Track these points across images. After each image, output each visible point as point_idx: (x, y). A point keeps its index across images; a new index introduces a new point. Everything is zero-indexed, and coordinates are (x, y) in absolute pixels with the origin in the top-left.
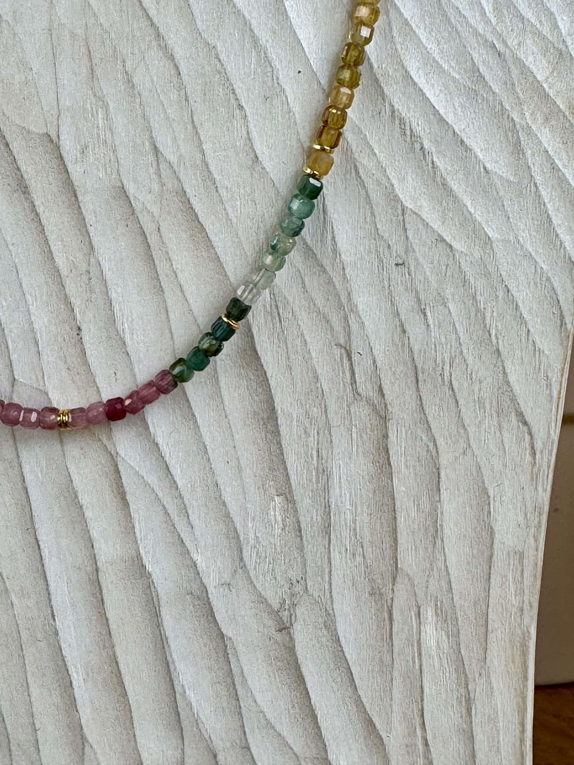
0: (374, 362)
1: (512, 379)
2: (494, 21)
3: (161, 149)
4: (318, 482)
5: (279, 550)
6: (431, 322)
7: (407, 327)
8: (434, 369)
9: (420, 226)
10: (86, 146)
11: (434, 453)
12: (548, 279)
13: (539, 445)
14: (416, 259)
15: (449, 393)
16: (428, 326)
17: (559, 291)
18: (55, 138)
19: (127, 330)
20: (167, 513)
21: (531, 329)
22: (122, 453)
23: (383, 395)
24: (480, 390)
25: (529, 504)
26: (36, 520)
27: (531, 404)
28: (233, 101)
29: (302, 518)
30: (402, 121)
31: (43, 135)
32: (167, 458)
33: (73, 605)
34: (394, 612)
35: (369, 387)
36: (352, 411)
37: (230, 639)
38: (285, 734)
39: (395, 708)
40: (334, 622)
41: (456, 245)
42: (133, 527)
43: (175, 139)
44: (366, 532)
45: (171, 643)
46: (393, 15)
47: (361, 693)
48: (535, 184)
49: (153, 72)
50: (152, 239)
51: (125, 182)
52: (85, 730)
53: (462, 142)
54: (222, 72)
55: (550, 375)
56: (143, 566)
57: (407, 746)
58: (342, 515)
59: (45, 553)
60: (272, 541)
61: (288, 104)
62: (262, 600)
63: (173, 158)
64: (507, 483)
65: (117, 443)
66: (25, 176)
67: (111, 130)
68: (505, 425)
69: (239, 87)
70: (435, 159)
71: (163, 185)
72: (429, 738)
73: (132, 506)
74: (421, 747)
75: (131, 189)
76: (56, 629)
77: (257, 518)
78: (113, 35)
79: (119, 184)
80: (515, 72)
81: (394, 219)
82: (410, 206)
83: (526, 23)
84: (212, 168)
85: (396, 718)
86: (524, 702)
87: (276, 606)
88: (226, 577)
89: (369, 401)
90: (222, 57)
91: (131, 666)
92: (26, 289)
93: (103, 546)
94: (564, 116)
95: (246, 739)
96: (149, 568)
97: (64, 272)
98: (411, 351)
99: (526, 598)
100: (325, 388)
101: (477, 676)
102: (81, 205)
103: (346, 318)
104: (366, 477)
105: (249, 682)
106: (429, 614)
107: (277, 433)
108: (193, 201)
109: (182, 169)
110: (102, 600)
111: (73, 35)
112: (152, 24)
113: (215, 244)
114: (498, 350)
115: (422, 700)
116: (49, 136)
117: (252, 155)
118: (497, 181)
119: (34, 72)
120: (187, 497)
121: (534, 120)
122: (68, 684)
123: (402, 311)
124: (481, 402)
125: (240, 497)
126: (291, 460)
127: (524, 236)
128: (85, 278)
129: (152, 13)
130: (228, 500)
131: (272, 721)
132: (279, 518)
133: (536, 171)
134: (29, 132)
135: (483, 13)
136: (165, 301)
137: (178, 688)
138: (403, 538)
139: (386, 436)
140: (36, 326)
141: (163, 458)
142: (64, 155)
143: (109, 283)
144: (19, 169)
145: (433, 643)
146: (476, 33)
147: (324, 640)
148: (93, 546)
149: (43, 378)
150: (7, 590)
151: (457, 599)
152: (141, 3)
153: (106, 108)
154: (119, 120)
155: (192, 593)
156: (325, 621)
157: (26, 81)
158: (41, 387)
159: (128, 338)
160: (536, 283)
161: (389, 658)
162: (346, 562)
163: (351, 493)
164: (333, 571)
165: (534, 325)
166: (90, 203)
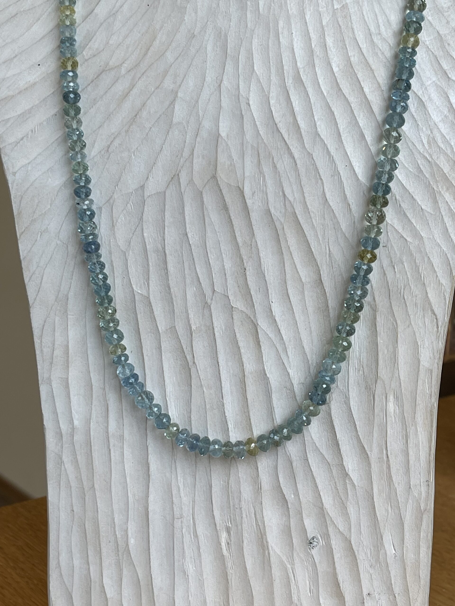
1: (429, 295)
2: (427, 148)
3: (287, 195)
6: (396, 270)
7: (386, 272)
8: (397, 291)
9: (394, 231)
10: (255, 192)
11: (396, 326)
12: (446, 254)
13: (440, 324)
15: (403, 301)
16: (395, 272)
17: (450, 259)
18: (242, 188)
19: (266, 270)
20: (277, 350)
21: (438, 275)
22: (260, 323)
23: (375, 301)
24: (416, 300)
25: (435, 348)
26: (218, 353)
27: (437, 306)
28: (318, 177)
31: (237, 187)
32: (279, 327)
33: (232, 393)
34: (376, 396)
38: (324, 453)
39: (375, 441)
40: (349, 401)
41: (409, 239)
42: (262, 357)
43: (293, 191)
44: (365, 361)
45: (275, 410)
47: (359, 433)
48: (442, 215)
49: (285, 163)
50: (280, 232)
51: (270, 208)
53: (412, 197)
54: (314, 164)
55: (445, 294)
56: (266, 375)
57: (379, 458)
58: (355, 353)
59: (221, 368)
61: (341, 179)
63: (291, 199)
64: (426, 340)
65: (258, 319)
66: (227, 204)
67: (266, 186)
68: (426, 315)
69: (321, 172)
70: (401, 204)
71: (286, 209)
72: (389, 454)
73: (262, 347)
74: (385, 458)
75: (272, 211)
76: (223, 403)
78: (269, 147)
79: (268, 208)
80: (435, 169)
82: (390, 223)
83: (441, 149)
84: (308, 204)
85: (375, 445)
86: (431, 437)
90: (315, 158)
92: (222, 251)
93: (248, 366)
95: (307, 456)
96: (268, 375)
97: (240, 245)
98: (388, 283)
99: (433, 390)
101: (411, 425)
102: (251, 217)
104: (366, 336)
106: (391, 398)
108: (299, 217)
109: (295, 204)
110: (246, 390)
111: (252, 146)
112: (286, 143)
113: (307, 235)
114: (424, 283)
115: (386, 436)
116: (239, 188)
117: (325, 199)
118: (426, 214)
119: (235, 160)
120: (287, 344)
121: (443, 189)
122: (227, 429)
124: (416, 304)
125: (311, 345)
127: (436, 236)
128: (249, 248)
129: (287, 139)
130: (305, 346)
131: (319, 447)
133: (442, 210)
134: (230, 185)
135: (423, 144)
136: (283, 257)
138: (381, 362)
139: (375, 318)
140: (226, 267)
141: (278, 326)
142: (245, 196)
143: (260, 251)
144: (225, 201)
145: (392, 411)
146: (420, 153)
147: (344, 409)
148: (243, 365)
149: (227, 290)
150: (201, 385)
151: (403, 390)
152: (282, 135)
153: (264, 177)
154: (269, 182)
155: (286, 388)
156: (345, 401)
157: (231, 164)
158: (226, 294)
159: (266, 275)
160: (440, 256)
161: (372, 417)
162: (356, 374)
163: (359, 343)
164: (350, 378)
165: (440, 273)
166: (255, 216)
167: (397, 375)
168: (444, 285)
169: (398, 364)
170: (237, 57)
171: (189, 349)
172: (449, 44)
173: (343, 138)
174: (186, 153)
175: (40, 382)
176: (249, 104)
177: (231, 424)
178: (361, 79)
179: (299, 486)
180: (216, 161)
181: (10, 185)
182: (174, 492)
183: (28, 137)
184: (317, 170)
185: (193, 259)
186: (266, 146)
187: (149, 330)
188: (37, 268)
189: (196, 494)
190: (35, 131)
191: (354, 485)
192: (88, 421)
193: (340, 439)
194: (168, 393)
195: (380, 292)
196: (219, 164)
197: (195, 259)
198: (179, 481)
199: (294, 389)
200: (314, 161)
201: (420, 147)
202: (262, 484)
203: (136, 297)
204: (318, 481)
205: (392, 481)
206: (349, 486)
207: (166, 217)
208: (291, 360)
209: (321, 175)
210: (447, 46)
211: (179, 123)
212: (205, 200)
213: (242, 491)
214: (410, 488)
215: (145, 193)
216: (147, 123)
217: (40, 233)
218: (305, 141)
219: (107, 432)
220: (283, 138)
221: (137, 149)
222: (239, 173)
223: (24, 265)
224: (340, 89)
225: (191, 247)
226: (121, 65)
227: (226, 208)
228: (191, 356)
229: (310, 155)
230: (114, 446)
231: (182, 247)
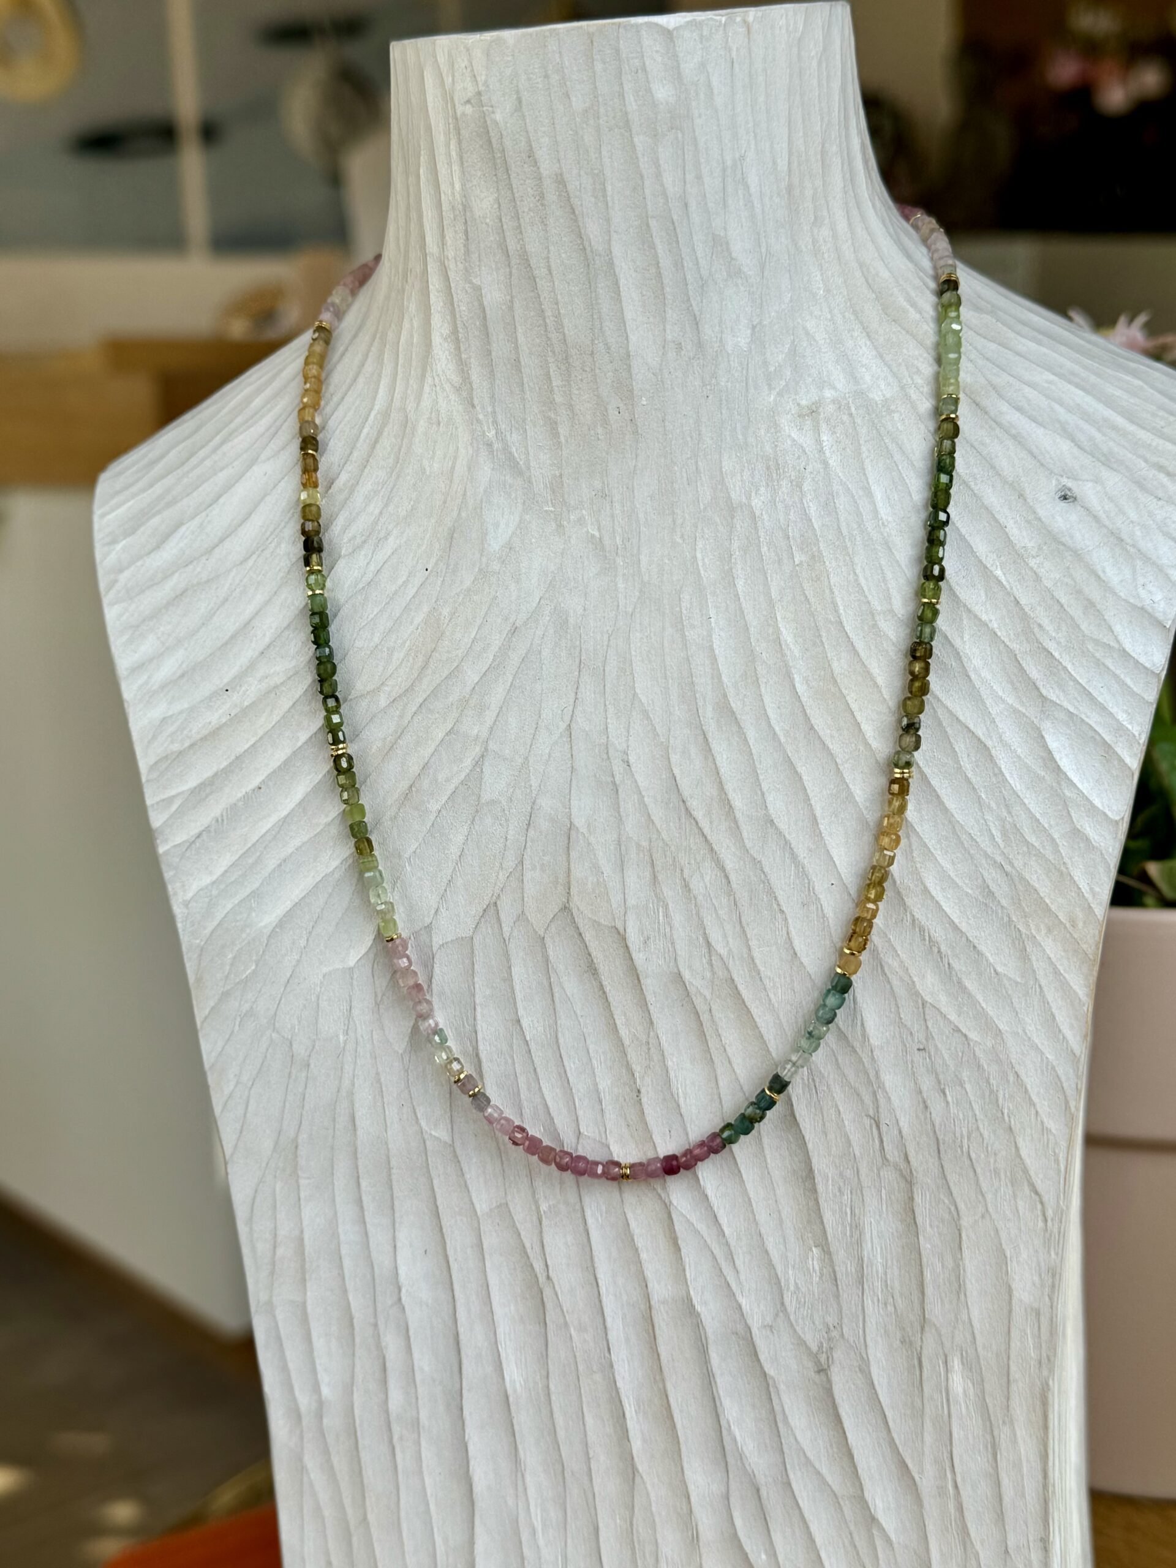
0: (900, 1132)
1: (1024, 1153)
2: (1002, 846)
3: (713, 944)
4: (851, 1236)
5: (816, 1296)
6: (949, 1099)
7: (929, 1103)
8: (954, 1142)
9: (939, 1018)
10: (648, 938)
11: (955, 1214)
12: (1053, 1068)
14: (936, 1046)
15: (967, 1162)
16: (948, 1103)
17: (1063, 1079)
18: (622, 931)
19: (681, 1094)
20: (714, 1258)
21: (1039, 1110)
22: (675, 1202)
23: (909, 1162)
24: (995, 1161)
25: (1043, 1264)
26: (596, 1260)
27: (1041, 1176)
28: (775, 906)
29: (837, 1268)
30: (922, 930)
31: (612, 927)
32: (715, 1208)
33: (627, 1340)
34: (923, 1359)
35: (896, 1153)
36: (882, 1174)
37: (773, 1378)
38: (824, 1471)
39: (927, 1451)
40: (868, 1366)
41: (973, 1035)
42: (684, 1269)
43: (725, 936)
44: (897, 1285)
45: (718, 1380)
46: (914, 839)
47: (894, 1435)
48: (1040, 986)
49: (707, 879)
50: (705, 1018)
51: (682, 970)
52: (636, 1459)
53: (975, 947)
54: (766, 882)
55: (1057, 1151)
56: (693, 1306)
57: (937, 1487)
58: (874, 1268)
59: (603, 1290)
60: (811, 1287)
61: (822, 910)
62: (801, 1343)
63: (723, 952)
64: (1022, 1247)
65: (670, 1193)
66: (595, 961)
67: (670, 925)
68: (1019, 1195)
69: (781, 895)
70: (951, 961)
71: (714, 973)
72: (959, 1480)
73: (683, 1251)
74: (951, 1489)
75: (687, 975)
76: (611, 1361)
77: (797, 1266)
78: (673, 848)
79: (676, 970)
80: (1021, 890)
81: (915, 1010)
82: (929, 1001)
83: (1030, 847)
84: (757, 961)
85: (927, 1461)
87: (814, 1348)
88: (769, 1320)
89: (896, 1167)
90: (766, 870)
91: (680, 1400)
92: (592, 1055)
93: (656, 1285)
94: (1065, 927)
95: (787, 1475)
96: (698, 1308)
97: (627, 1042)
98: (933, 1125)
100: (857, 1153)
101: (1001, 1422)
102: (643, 987)
103: (874, 1094)
105: (790, 1421)
106: (956, 1364)
107: (814, 1190)
108: (740, 988)
109: (731, 962)
110: (654, 1335)
111: (638, 845)
112: (706, 840)
113: (759, 1025)
114: (1010, 1128)
115: (951, 1444)
116: (617, 929)
117: (792, 952)
118: (1005, 980)
119: (605, 875)
120: (732, 1243)
121: (1039, 930)
122: (622, 1415)
123: (924, 1088)
124: (996, 1172)
125: (782, 1247)
126: (829, 1217)
127: (1031, 1028)
128: (645, 1049)
129: (707, 831)
130: (770, 1249)
131: (812, 1458)
132: (817, 1268)
133: (1040, 974)
134: (599, 924)
135: (992, 837)
136: (715, 1070)
137: (723, 1423)
138: (929, 1290)
139: (912, 1199)
140: (600, 1087)
141: (711, 1208)
142: (630, 945)
143: (666, 1054)
144: (590, 955)
145: (960, 1390)
146: (986, 855)
147: (859, 1382)
148: (646, 1286)
149: (606, 1132)
150: (566, 1324)
151: (980, 1349)
152: (697, 823)
153: (666, 907)
154: (678, 918)
155: (737, 1334)
156: (860, 1365)
157: (598, 882)
158: (604, 1141)
159: (681, 1101)
160: (1042, 1071)
161: (920, 1403)
162: (879, 1311)
163: (881, 1248)
164: (867, 1319)
165: (1043, 1106)
166: (650, 985)
167: (965, 1317)
168: (1054, 1131)
169: (965, 1295)
170: (602, 668)
171: (537, 1248)
172: (1040, 626)
173: (822, 827)
174: (510, 862)
175: (253, 1309)
176: (628, 762)
177: (630, 1405)
178: (854, 706)
179: (777, 1537)
180: (569, 876)
181: (179, 925)
182: (525, 1536)
183: (209, 831)
184: (771, 892)
185: (535, 1070)
186: (667, 845)
187: (457, 1209)
188: (236, 1086)
189: (569, 1541)
190: (223, 820)
191: (888, 1541)
192: (348, 1389)
193: (854, 1444)
194: (501, 1336)
195: (918, 1143)
196: (573, 882)
197: (538, 1070)
198: (533, 1515)
199: (752, 1338)
200: (766, 876)
201: (984, 843)
202: (701, 1529)
203: (428, 1143)
204: (814, 1528)
205: (968, 1535)
206: (879, 1543)
207: (477, 986)
208: (742, 1277)
209: (782, 903)
210: (1036, 630)
211: (493, 802)
212: (551, 953)
213: (660, 1541)
214: (1007, 1552)
215: (434, 939)
216: (431, 801)
217: (239, 1019)
218: (745, 835)
219: (387, 1412)
220: (700, 829)
221: (415, 852)
222: (616, 899)
223: (211, 1079)
224: (812, 728)
225: (528, 1045)
226: (379, 689)
227: (592, 970)
228: (543, 1266)
229: (756, 863)
230: (401, 1438)
231: (511, 1047)
